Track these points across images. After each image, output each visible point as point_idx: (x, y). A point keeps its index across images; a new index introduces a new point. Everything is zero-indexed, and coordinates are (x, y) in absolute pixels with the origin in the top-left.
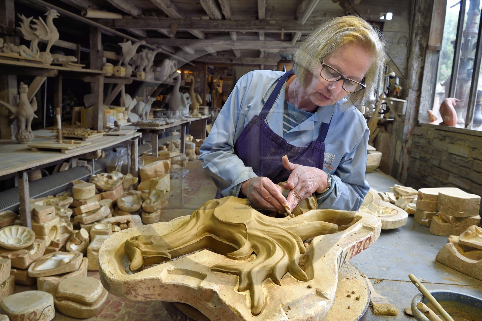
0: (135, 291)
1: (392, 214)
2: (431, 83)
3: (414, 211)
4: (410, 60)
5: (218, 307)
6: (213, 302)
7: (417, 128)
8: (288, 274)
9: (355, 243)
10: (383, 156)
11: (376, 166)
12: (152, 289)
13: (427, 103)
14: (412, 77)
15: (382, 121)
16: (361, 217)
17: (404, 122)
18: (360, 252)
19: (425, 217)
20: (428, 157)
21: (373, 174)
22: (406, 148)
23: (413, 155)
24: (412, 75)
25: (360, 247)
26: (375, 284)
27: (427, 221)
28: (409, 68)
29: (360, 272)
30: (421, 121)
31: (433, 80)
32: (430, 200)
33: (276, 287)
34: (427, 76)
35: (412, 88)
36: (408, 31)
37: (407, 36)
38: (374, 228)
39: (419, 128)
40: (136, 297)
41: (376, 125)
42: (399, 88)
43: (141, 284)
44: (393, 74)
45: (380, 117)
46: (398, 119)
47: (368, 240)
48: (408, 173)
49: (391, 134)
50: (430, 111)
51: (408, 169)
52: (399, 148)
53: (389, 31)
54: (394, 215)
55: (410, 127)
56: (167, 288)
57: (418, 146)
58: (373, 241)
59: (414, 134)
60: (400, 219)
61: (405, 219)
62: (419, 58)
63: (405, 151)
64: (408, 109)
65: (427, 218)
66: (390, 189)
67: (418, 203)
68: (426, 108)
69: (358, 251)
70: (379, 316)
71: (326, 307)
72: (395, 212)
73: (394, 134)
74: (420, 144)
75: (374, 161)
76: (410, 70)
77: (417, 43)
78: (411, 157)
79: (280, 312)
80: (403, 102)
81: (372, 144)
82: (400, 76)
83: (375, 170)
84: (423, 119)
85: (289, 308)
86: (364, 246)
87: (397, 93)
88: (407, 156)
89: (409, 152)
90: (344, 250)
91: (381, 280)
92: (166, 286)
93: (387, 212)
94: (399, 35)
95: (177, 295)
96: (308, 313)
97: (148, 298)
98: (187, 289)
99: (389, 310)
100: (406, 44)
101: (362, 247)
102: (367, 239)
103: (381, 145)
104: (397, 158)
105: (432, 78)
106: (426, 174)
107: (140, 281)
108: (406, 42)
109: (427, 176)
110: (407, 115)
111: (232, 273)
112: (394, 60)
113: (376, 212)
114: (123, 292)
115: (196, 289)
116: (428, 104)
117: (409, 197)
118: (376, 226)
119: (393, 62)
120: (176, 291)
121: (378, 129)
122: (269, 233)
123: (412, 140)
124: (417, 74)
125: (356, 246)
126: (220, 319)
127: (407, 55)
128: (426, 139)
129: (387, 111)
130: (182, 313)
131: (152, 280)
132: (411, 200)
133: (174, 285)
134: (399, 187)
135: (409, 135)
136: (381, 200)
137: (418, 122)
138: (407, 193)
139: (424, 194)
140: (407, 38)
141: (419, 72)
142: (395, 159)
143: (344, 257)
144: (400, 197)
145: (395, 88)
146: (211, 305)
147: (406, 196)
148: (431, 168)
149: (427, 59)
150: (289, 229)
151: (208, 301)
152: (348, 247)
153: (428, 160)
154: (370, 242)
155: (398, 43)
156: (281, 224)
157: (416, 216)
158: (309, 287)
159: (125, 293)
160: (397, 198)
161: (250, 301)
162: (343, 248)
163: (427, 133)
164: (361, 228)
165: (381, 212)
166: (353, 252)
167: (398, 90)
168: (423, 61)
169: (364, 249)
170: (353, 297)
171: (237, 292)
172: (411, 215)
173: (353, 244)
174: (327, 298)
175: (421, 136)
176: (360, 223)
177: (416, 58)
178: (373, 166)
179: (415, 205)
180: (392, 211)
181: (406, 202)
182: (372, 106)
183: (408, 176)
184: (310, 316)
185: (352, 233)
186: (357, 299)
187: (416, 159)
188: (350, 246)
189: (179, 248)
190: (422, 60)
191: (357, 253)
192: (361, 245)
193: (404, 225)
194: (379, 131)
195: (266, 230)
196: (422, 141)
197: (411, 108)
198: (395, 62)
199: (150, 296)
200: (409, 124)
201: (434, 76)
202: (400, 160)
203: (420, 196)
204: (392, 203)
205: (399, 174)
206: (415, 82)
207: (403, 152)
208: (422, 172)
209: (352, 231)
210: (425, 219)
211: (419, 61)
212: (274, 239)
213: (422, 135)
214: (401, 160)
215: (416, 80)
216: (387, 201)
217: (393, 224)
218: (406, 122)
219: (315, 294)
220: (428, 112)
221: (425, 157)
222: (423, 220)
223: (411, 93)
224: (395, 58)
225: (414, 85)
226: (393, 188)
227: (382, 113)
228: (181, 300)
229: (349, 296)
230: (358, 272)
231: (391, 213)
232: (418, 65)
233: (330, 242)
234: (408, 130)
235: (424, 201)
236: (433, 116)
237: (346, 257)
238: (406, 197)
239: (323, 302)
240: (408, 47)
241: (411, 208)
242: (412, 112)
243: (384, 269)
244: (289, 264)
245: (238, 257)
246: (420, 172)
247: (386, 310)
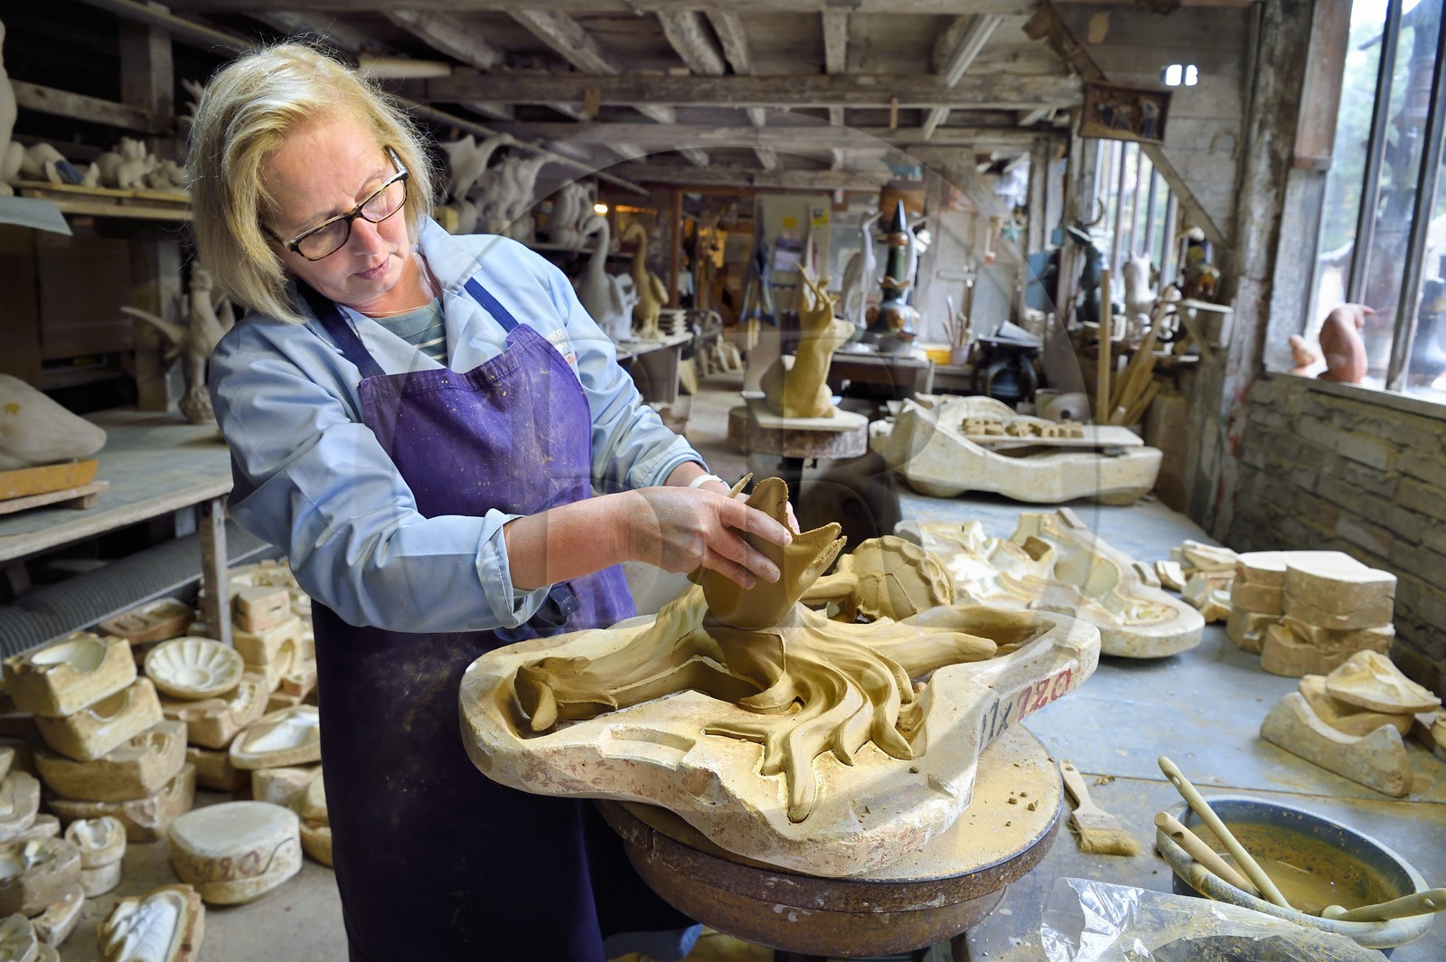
0: (544, 772)
1: (1161, 618)
2: (1301, 260)
3: (1227, 611)
4: (1242, 196)
5: (718, 805)
6: (709, 796)
7: (1259, 383)
8: (871, 744)
9: (1031, 683)
10: (1165, 460)
11: (1144, 489)
12: (579, 768)
13: (1289, 314)
14: (1248, 245)
15: (1165, 365)
16: (1054, 625)
17: (1223, 367)
18: (1043, 704)
19: (1250, 628)
20: (1287, 464)
21: (1136, 509)
22: (1231, 439)
23: (1247, 457)
24: (1248, 239)
25: (1043, 692)
27: (1256, 637)
28: (1241, 218)
29: (1048, 752)
30: (1272, 365)
31: (1308, 252)
32: (1265, 583)
33: (841, 769)
34: (1289, 240)
35: (1248, 274)
36: (1239, 116)
37: (1237, 130)
38: (1080, 650)
39: (1267, 384)
40: (545, 785)
41: (1149, 375)
42: (1210, 274)
43: (556, 757)
44: (1198, 233)
45: (1162, 349)
46: (1210, 359)
47: (1065, 676)
48: (1235, 507)
49: (1190, 399)
50: (1297, 338)
51: (1235, 496)
52: (1210, 439)
53: (1185, 118)
54: (1168, 620)
55: (1242, 382)
56: (610, 768)
57: (1262, 434)
58: (1078, 681)
59: (1254, 402)
60: (1180, 631)
61: (1195, 632)
62: (1268, 191)
63: (1228, 447)
64: (1236, 332)
65: (1256, 630)
66: (1172, 552)
67: (1235, 594)
68: (1287, 329)
69: (1038, 701)
70: (1092, 856)
71: (946, 812)
72: (1170, 613)
73: (1199, 399)
74: (1267, 430)
75: (1139, 475)
76: (1243, 224)
77: (1265, 149)
78: (1245, 464)
79: (847, 816)
80: (1222, 314)
81: (1138, 428)
82: (1217, 239)
83: (1143, 499)
84: (1278, 360)
85: (867, 811)
86: (1054, 690)
87: (1206, 288)
88: (1232, 461)
89: (1238, 451)
90: (1003, 698)
91: (1112, 779)
92: (609, 764)
93: (1151, 613)
94: (1213, 127)
95: (633, 781)
96: (907, 821)
97: (570, 788)
98: (655, 769)
99: (1117, 843)
100: (1234, 151)
101: (1048, 693)
102: (1061, 675)
103: (1162, 429)
104: (1206, 467)
105: (1305, 245)
106: (1281, 512)
107: (555, 752)
108: (1232, 146)
109: (1283, 518)
110: (1234, 348)
111: (749, 739)
112: (1198, 196)
113: (1123, 614)
114: (519, 773)
115: (674, 769)
116: (1293, 318)
117: (1217, 575)
118: (1084, 646)
119: (1196, 203)
120: (630, 775)
121: (1156, 385)
122: (834, 657)
123: (1248, 416)
124: (1261, 236)
125: (1034, 690)
126: (723, 829)
127: (1235, 183)
128: (1283, 415)
129: (1179, 336)
130: (641, 822)
131: (581, 749)
132: (1223, 582)
133: (626, 761)
134: (1194, 547)
135: (1238, 404)
136: (1138, 584)
137: (1263, 367)
138: (1216, 563)
139: (1250, 568)
140: (1235, 136)
141: (1268, 228)
142: (1199, 470)
143: (1004, 712)
144: (1196, 575)
145: (1201, 274)
146: (704, 802)
147: (1212, 571)
148: (1295, 495)
149: (1292, 194)
150: (879, 648)
151: (698, 793)
152: (1013, 692)
153: (1288, 473)
154: (1068, 681)
155: (1212, 148)
156: (863, 636)
157: (1231, 624)
158: (913, 771)
159: (523, 776)
160: (1188, 578)
161: (787, 793)
162: (1000, 692)
163: (1286, 400)
164: (1051, 651)
165: (1134, 613)
166: (1026, 703)
167: (1208, 279)
168: (1280, 200)
169: (1054, 698)
170: (1022, 803)
171: (760, 776)
172: (1217, 622)
173: (1025, 686)
174: (950, 795)
175: (1271, 407)
176: (1049, 637)
177: (1259, 192)
178: (1136, 489)
179: (1226, 596)
180: (1164, 611)
181: (1210, 587)
182: (1142, 319)
183: (1236, 515)
184: (909, 827)
185: (1027, 660)
186: (1031, 808)
187: (1256, 468)
188: (1019, 689)
189: (634, 685)
190: (1277, 196)
191: (1036, 706)
192: (1045, 688)
193: (1192, 646)
194: (1159, 392)
195: (826, 650)
196: (1275, 421)
197: (1243, 329)
198: (1202, 202)
199: (575, 784)
200: (1240, 372)
201: (1310, 241)
202: (1212, 470)
203: (1240, 571)
204: (1167, 587)
205: (1209, 511)
206: (1257, 257)
207: (1222, 449)
208: (1272, 506)
209: (1028, 656)
210: (1252, 633)
211: (1268, 199)
212: (845, 670)
213: (1272, 403)
214: (1217, 472)
215: (1258, 252)
216: (1154, 585)
217: (1160, 643)
218: (1231, 366)
219: (927, 786)
220: (1291, 342)
221: (1280, 466)
222: (1247, 636)
223: (1245, 288)
224: (1202, 190)
225: (1253, 265)
226: (1178, 549)
227: (1168, 341)
228: (640, 793)
229: (1012, 802)
230: (1042, 753)
231: (1157, 617)
232: (1266, 210)
233: (973, 679)
234: (1235, 389)
235: (1250, 587)
236: (1304, 352)
237: (1007, 714)
238: (1210, 576)
239: (941, 801)
240: (1238, 160)
241: (1219, 604)
242: (1247, 339)
244: (874, 724)
245: (762, 707)
246: (1265, 505)
247: (1109, 842)
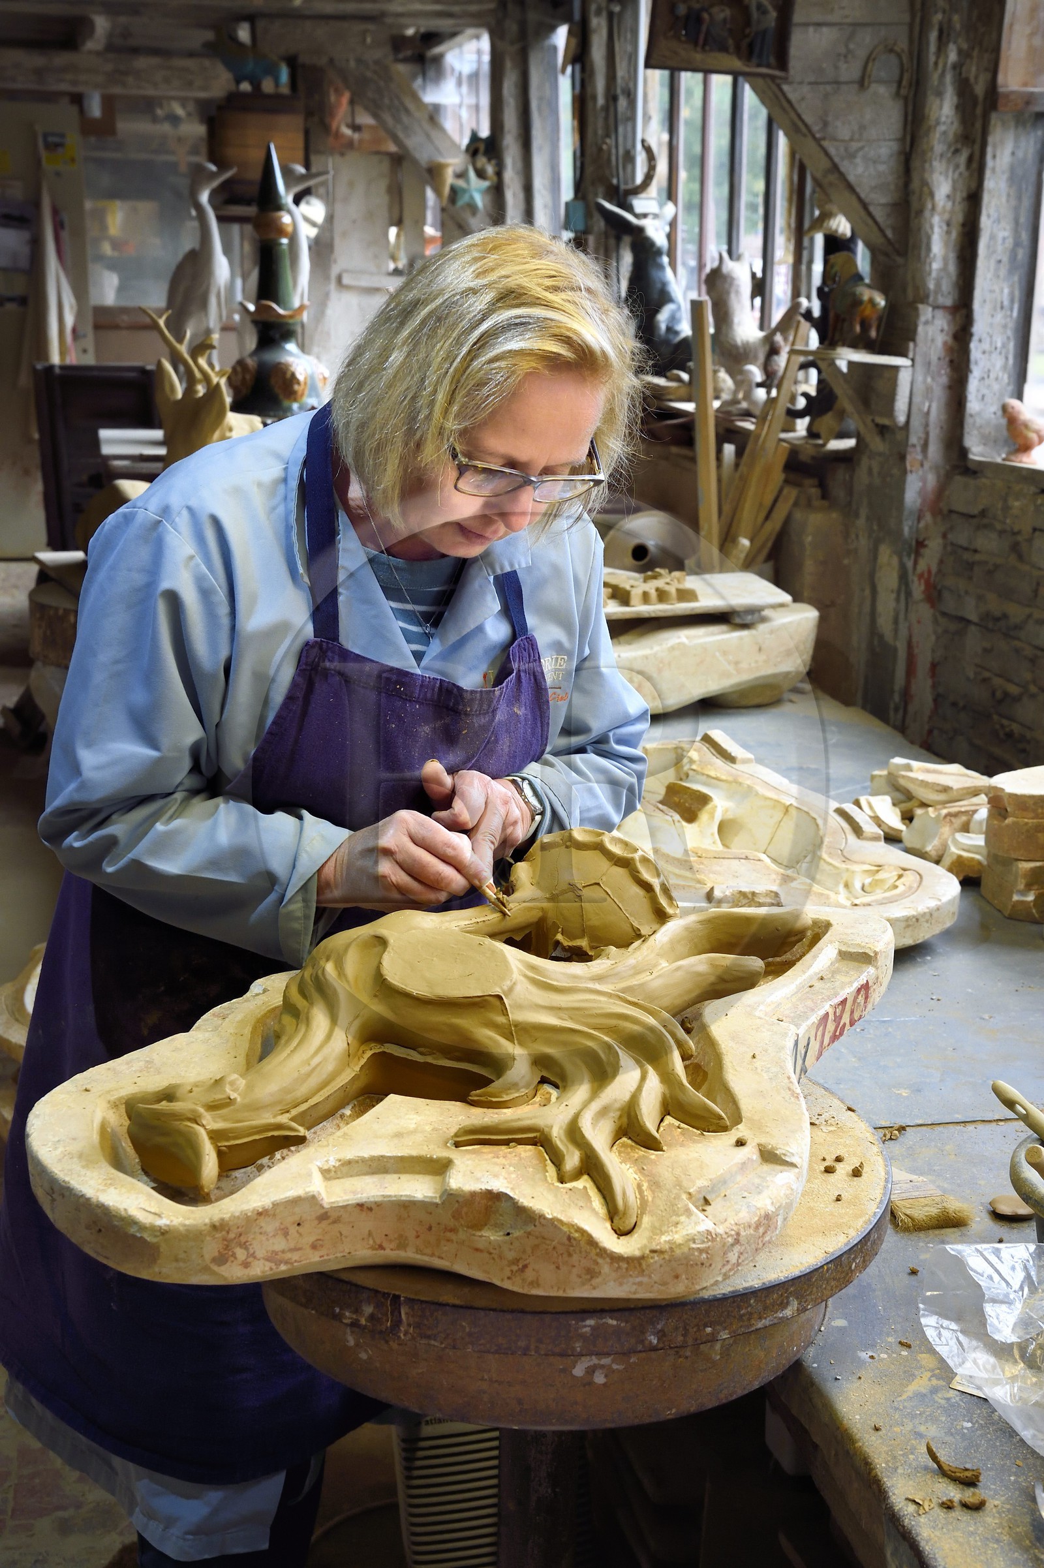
0: (244, 1246)
1: (901, 889)
2: (1011, 272)
3: (979, 863)
4: (915, 163)
5: (516, 1233)
6: (497, 1226)
7: (959, 480)
8: (669, 1120)
9: (827, 1007)
10: (822, 621)
11: (798, 673)
12: (293, 1230)
13: (998, 362)
14: (929, 249)
15: (803, 457)
16: (827, 926)
17: (902, 457)
18: (841, 1034)
19: (1021, 886)
20: (1016, 612)
21: (787, 708)
22: (921, 576)
23: (949, 604)
24: (929, 238)
25: (841, 1017)
26: (884, 1142)
27: (1030, 898)
28: (915, 205)
29: (842, 1101)
30: (977, 451)
31: (1022, 254)
32: (1037, 817)
33: (653, 1157)
34: (993, 237)
35: (931, 299)
36: (906, 18)
37: (903, 45)
38: (876, 953)
39: (972, 482)
40: (246, 1265)
41: (778, 476)
42: (871, 301)
43: (262, 1222)
44: (842, 225)
45: (791, 428)
46: (877, 444)
47: (863, 992)
48: (934, 686)
49: (849, 511)
50: (1014, 402)
51: (934, 666)
52: (888, 579)
53: (819, 25)
54: (911, 891)
55: (932, 480)
56: (337, 1221)
57: (971, 566)
58: (876, 996)
59: (951, 511)
60: (933, 904)
61: (951, 902)
62: (956, 151)
63: (918, 589)
64: (917, 399)
65: (1029, 887)
66: (873, 778)
67: (992, 835)
68: (996, 387)
69: (835, 1031)
70: (915, 1234)
71: (794, 1187)
72: (910, 878)
73: (864, 512)
74: (977, 557)
75: (788, 653)
76: (920, 212)
77: (949, 78)
78: (944, 614)
79: (688, 1212)
80: (896, 369)
81: (769, 567)
82: (878, 240)
83: (796, 690)
84: (985, 440)
85: (707, 1202)
86: (852, 1012)
87: (865, 325)
88: (924, 611)
89: (934, 595)
90: (801, 1032)
91: (902, 1129)
92: (334, 1215)
93: (882, 881)
94: (866, 40)
95: (370, 1234)
96: (759, 1205)
97: (281, 1262)
98: (406, 1207)
99: (945, 1211)
100: (900, 83)
101: (846, 1019)
102: (859, 991)
103: (809, 567)
104: (885, 623)
105: (1017, 244)
106: (1013, 690)
107: (260, 1214)
108: (896, 72)
109: (1017, 699)
110: (916, 423)
111: (520, 1142)
112: (845, 166)
113: (841, 888)
114: (208, 1257)
115: (438, 1201)
116: (1005, 367)
117: (954, 808)
118: (879, 947)
119: (842, 176)
120: (366, 1224)
121: (791, 493)
122: (573, 1012)
123: (944, 536)
124: (948, 233)
125: (831, 1017)
126: (525, 1266)
127: (902, 140)
128: (1002, 533)
129: (819, 405)
130: (377, 1292)
131: (296, 1201)
132: (964, 818)
133: (360, 1206)
134: (908, 768)
135: (928, 517)
136: (851, 837)
137: (963, 452)
138: (946, 789)
139: (1011, 795)
140: (899, 56)
141: (959, 218)
142: (873, 629)
143: (803, 1052)
144: (919, 812)
145: (857, 302)
146: (492, 1236)
147: (944, 803)
148: (1033, 661)
149: (994, 157)
150: (624, 990)
151: (478, 1226)
152: (809, 1022)
153: (1017, 627)
154: (866, 998)
155: (862, 83)
156: (599, 978)
157: (987, 883)
158: (740, 1143)
159: (214, 1260)
160: (908, 818)
161: (602, 1200)
162: (798, 1026)
163: (1006, 508)
164: (837, 961)
165: (858, 886)
166: (823, 1035)
167: (868, 311)
168: (977, 169)
169: (852, 1024)
170: (843, 1169)
171: (561, 1185)
172: (970, 882)
173: (822, 1013)
174: (793, 1165)
175: (981, 519)
176: (831, 942)
177: (942, 155)
178: (788, 673)
179: (979, 840)
180: (900, 876)
181: (946, 830)
182: (750, 372)
183: (937, 699)
184: (763, 1213)
185: (811, 978)
186: (857, 1173)
187: (969, 622)
188: (814, 1018)
190: (970, 160)
191: (834, 1038)
192: (843, 1011)
193: (948, 924)
194: (796, 504)
195: (563, 1005)
196: (989, 544)
197: (929, 390)
198: (851, 178)
199: (288, 1256)
200: (927, 465)
201: (1025, 236)
202: (896, 631)
203: (999, 804)
204: (892, 838)
205: (896, 697)
206: (944, 269)
207: (909, 594)
208: (997, 681)
209: (811, 971)
210: (1023, 893)
211: (957, 166)
212: (595, 1029)
213: (983, 513)
214: (903, 632)
215: (945, 260)
216: (875, 838)
217: (908, 926)
218: (914, 456)
219: (760, 1160)
220: (1004, 408)
221: (1005, 616)
222: (1016, 898)
223: (926, 323)
224: (852, 156)
225: (938, 285)
226: (885, 773)
227: (801, 414)
228: (381, 1247)
229: (829, 1170)
230: (836, 1103)
231: (896, 887)
232: (954, 188)
233: (757, 1014)
234: (922, 492)
235: (1014, 823)
236: (1026, 426)
237: (806, 1053)
238: (944, 812)
239: (785, 1174)
240: (906, 99)
241: (965, 854)
242: (935, 408)
243: (905, 1093)
244: (667, 1092)
245: (506, 1098)
246: (985, 680)
247: (934, 1211)
